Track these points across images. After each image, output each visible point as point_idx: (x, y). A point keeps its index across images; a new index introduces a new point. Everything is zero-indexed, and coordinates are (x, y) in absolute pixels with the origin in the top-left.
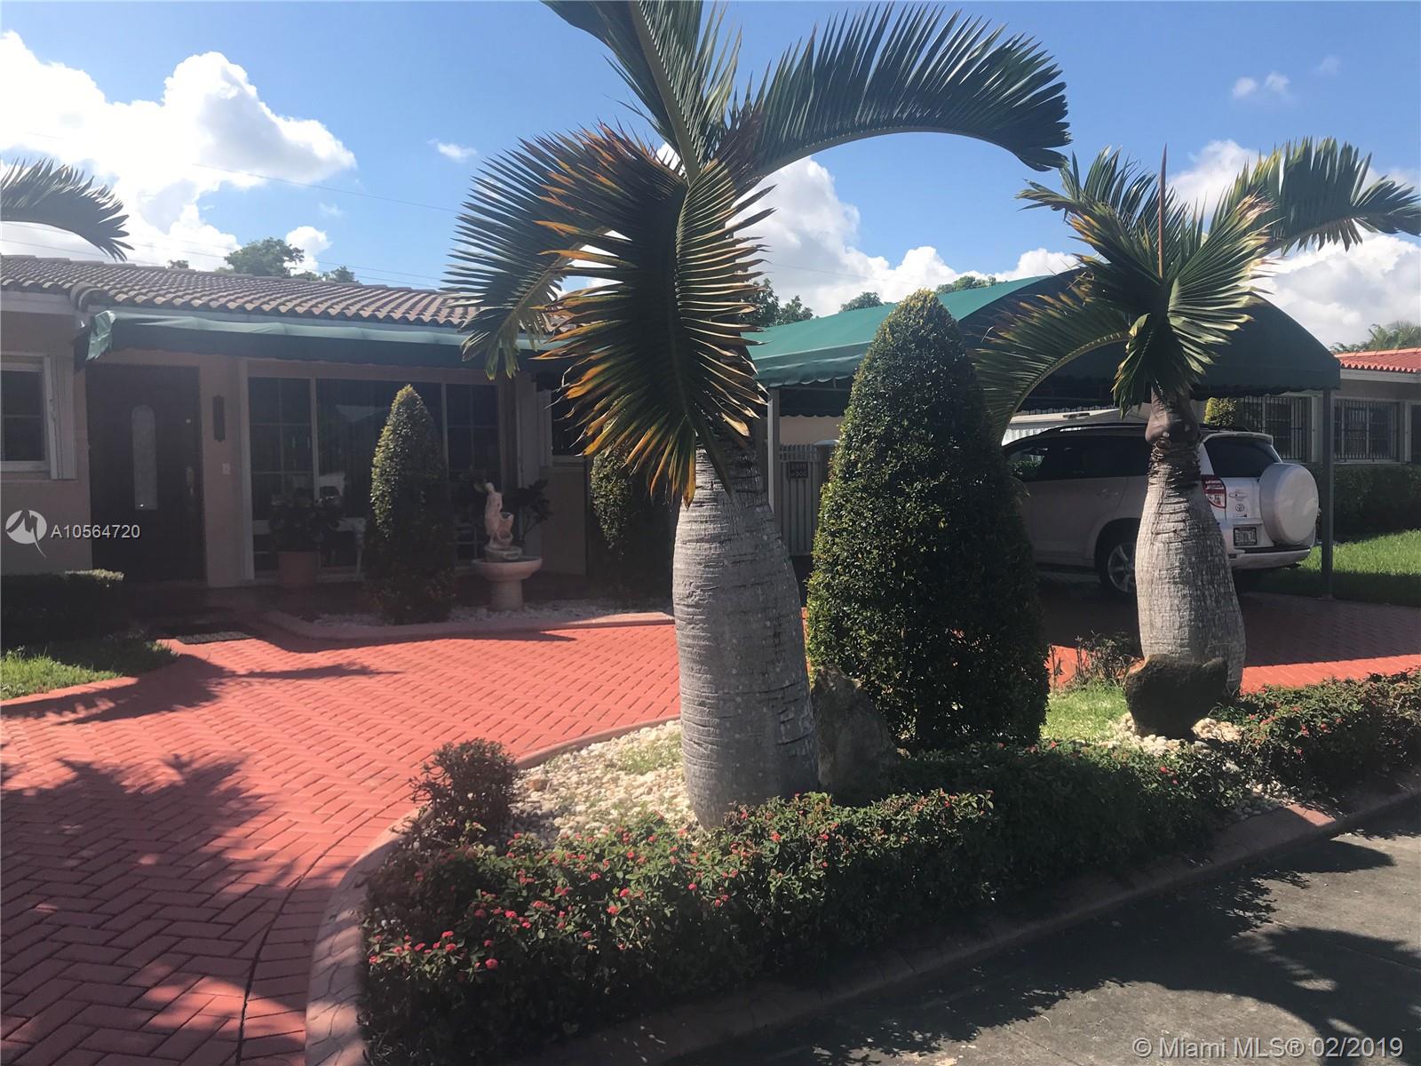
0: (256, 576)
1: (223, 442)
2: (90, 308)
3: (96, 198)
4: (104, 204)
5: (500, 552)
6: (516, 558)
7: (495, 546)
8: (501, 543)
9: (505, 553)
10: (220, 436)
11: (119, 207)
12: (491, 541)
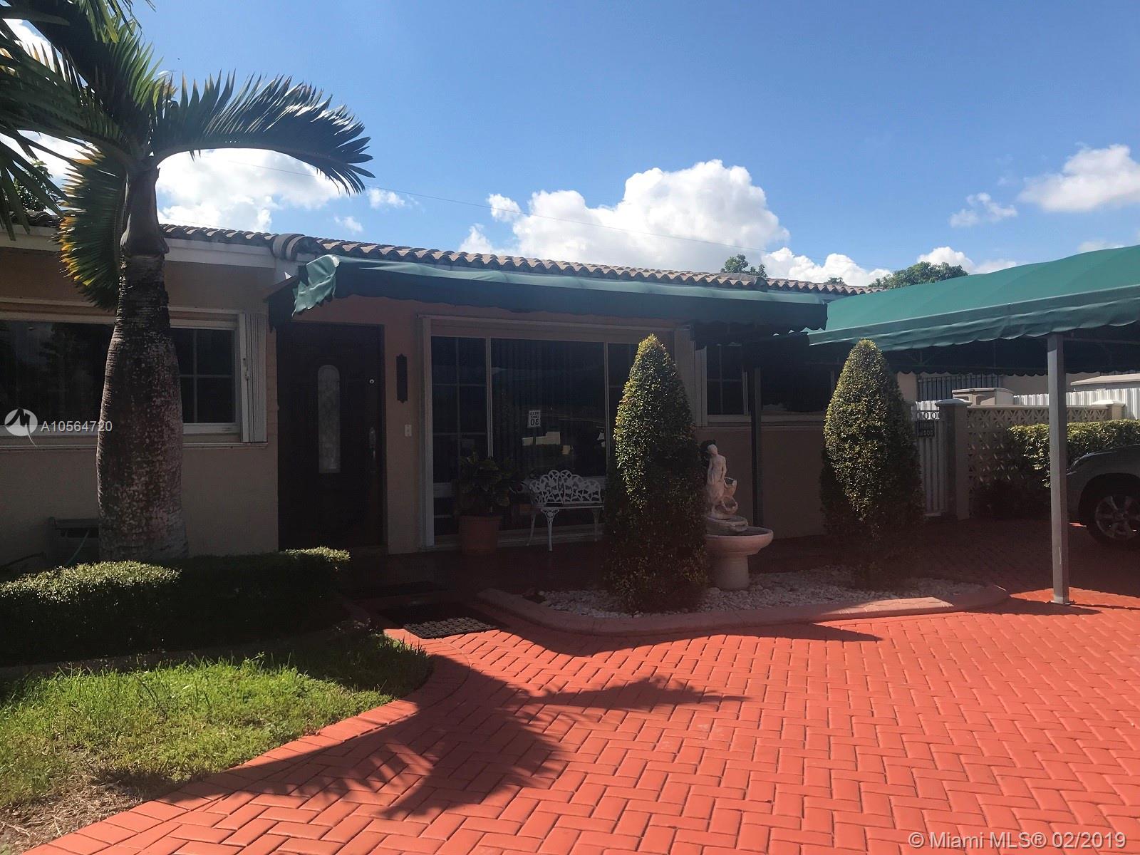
0: (436, 541)
1: (406, 402)
2: (300, 257)
3: (334, 120)
4: (344, 126)
5: (723, 522)
6: (744, 529)
7: (720, 515)
8: (726, 513)
9: (733, 524)
10: (402, 396)
11: (358, 129)
12: (713, 509)
